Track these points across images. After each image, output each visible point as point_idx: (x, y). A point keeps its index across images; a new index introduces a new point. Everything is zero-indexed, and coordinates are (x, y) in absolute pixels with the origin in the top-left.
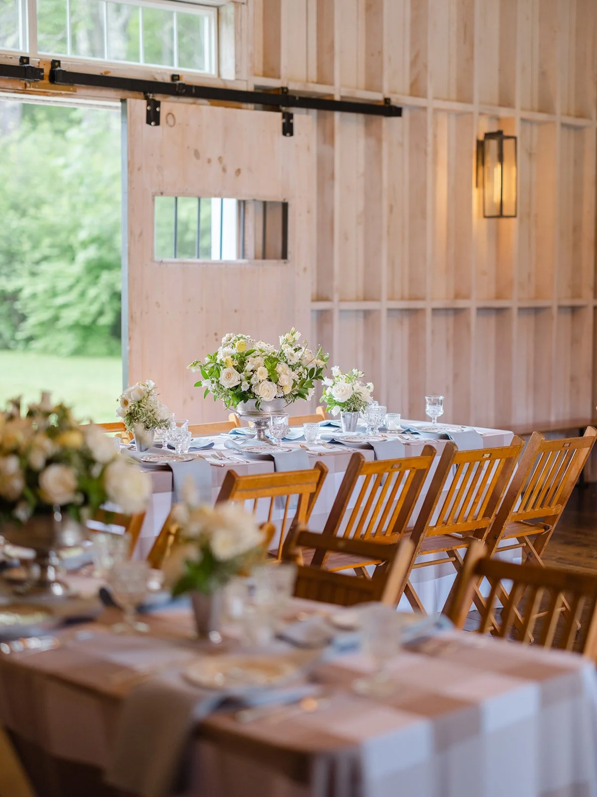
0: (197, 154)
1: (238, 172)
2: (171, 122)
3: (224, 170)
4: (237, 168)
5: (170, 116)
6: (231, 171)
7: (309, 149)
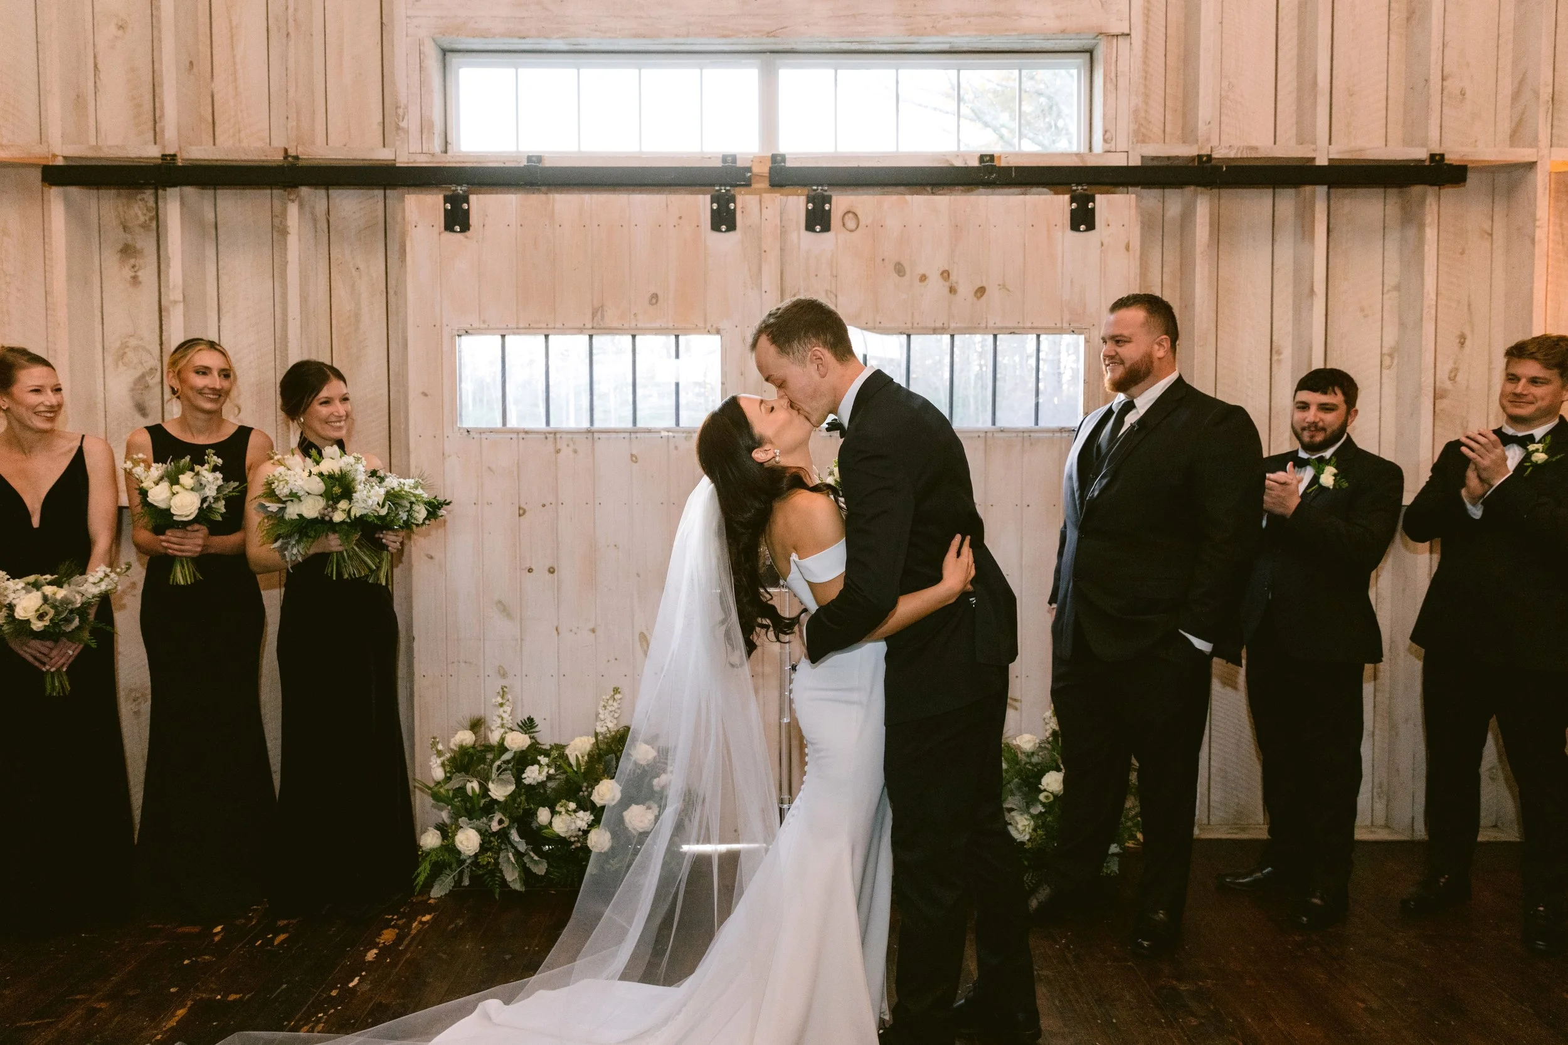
0: (900, 269)
1: (981, 291)
2: (851, 224)
3: (952, 290)
4: (979, 285)
5: (851, 215)
6: (965, 290)
7: (1127, 248)
